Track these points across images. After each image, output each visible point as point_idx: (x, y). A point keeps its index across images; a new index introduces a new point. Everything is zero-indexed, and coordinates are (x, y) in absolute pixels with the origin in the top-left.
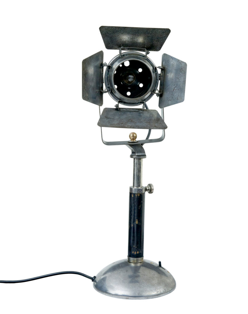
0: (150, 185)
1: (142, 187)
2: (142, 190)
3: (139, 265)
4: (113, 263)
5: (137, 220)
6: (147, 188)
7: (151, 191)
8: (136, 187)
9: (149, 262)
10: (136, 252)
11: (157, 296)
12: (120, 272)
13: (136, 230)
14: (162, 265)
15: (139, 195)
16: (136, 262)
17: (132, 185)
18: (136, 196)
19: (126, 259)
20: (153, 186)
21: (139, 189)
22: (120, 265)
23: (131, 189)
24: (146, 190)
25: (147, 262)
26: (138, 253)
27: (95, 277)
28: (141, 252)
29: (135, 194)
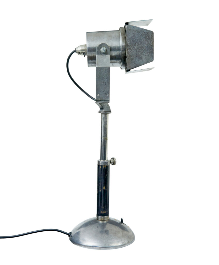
0: (113, 158)
1: (107, 160)
2: (107, 162)
3: (105, 221)
4: (85, 221)
5: (104, 186)
6: (111, 161)
7: (114, 164)
8: (103, 160)
9: (113, 220)
10: (104, 212)
11: (122, 246)
12: (92, 228)
13: (103, 194)
14: (124, 222)
15: (105, 167)
16: (103, 220)
17: (100, 159)
18: (103, 167)
19: (95, 218)
20: (115, 159)
21: (106, 162)
22: (91, 223)
23: (99, 162)
24: (110, 162)
25: (111, 219)
26: (105, 212)
27: (71, 233)
28: (107, 211)
29: (103, 166)
